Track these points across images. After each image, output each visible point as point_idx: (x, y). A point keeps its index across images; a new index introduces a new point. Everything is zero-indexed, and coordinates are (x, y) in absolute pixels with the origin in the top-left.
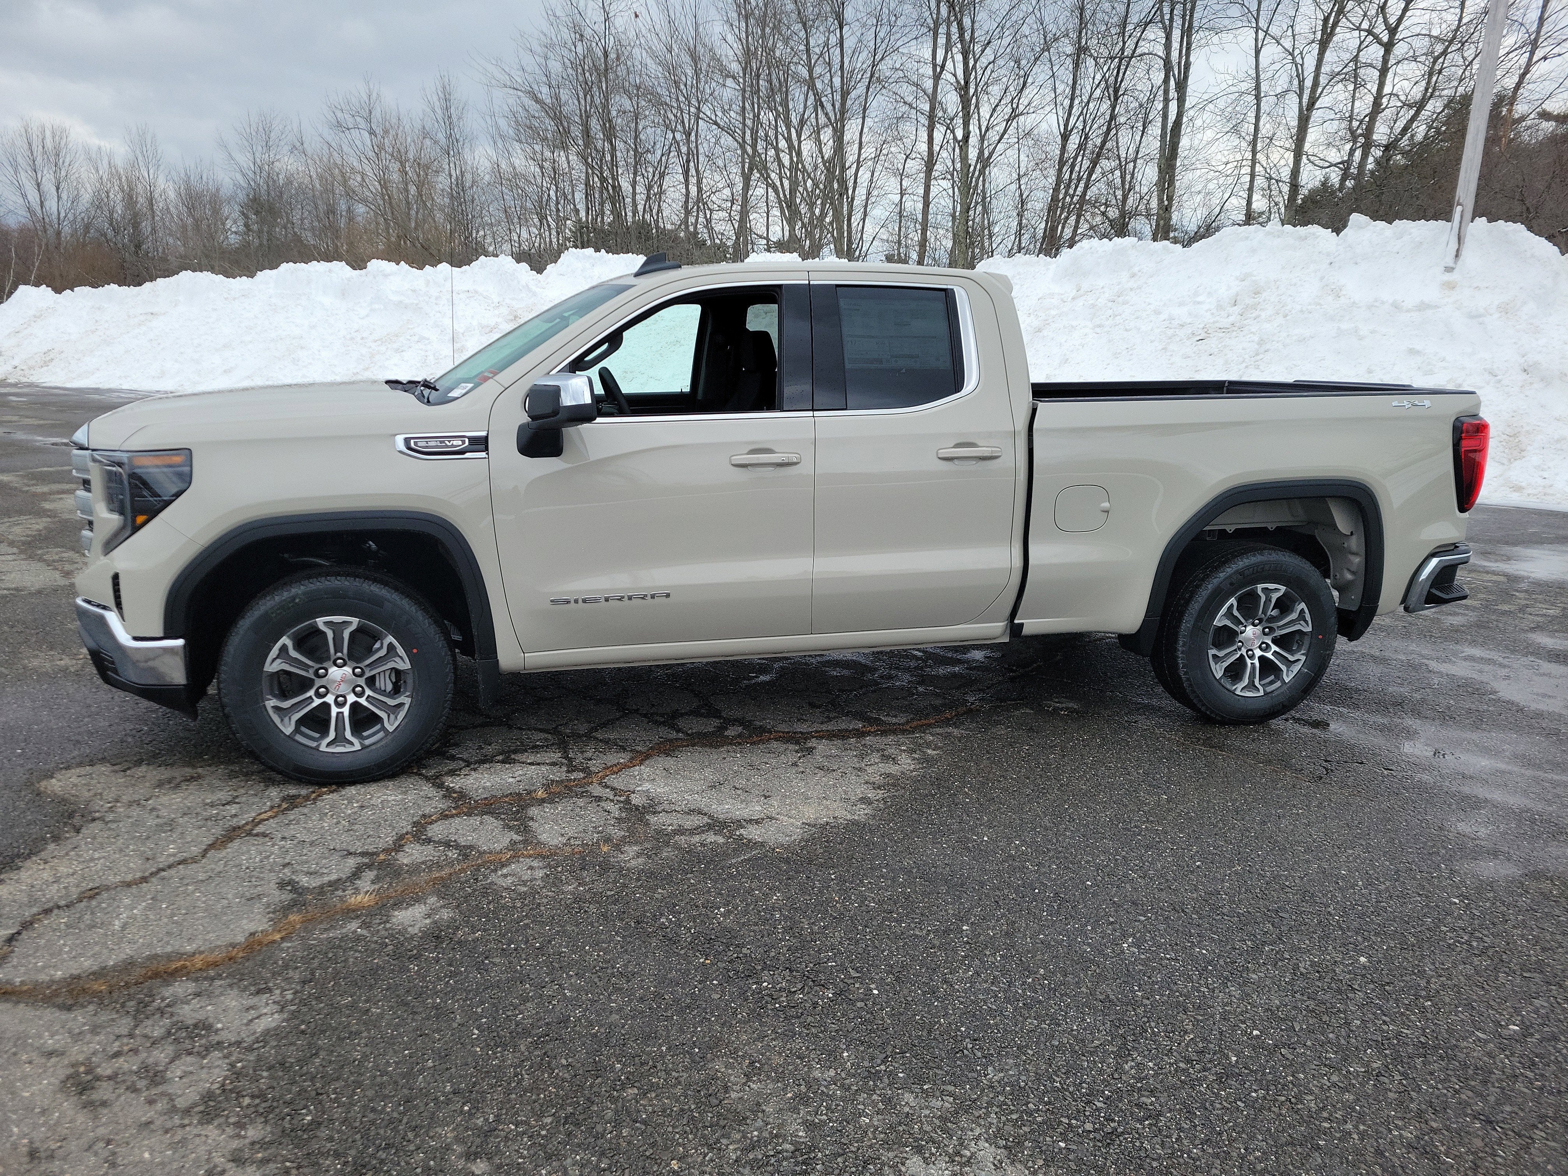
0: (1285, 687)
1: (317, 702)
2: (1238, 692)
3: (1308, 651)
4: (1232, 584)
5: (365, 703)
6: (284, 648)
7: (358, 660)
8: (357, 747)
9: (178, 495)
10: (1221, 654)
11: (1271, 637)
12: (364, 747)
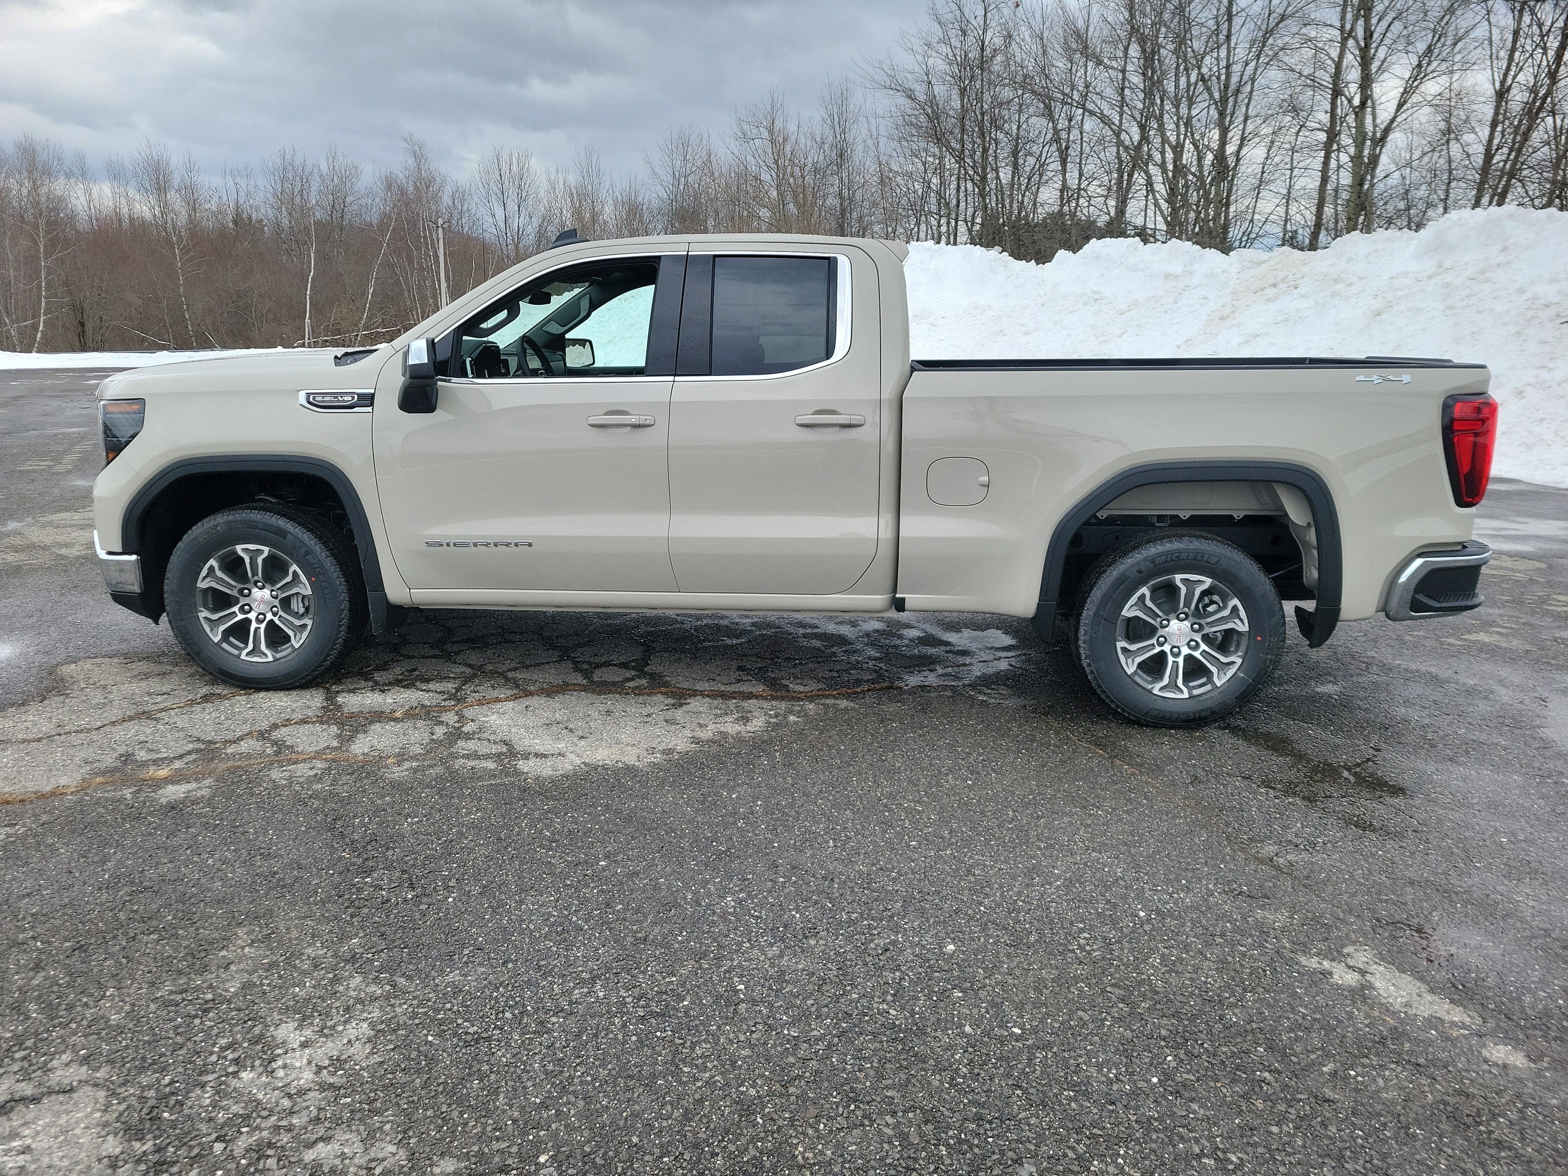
0: (1216, 692)
1: (240, 617)
2: (1156, 691)
3: (1246, 653)
4: (1139, 572)
5: (277, 622)
6: (212, 568)
7: (273, 583)
8: (270, 659)
9: (133, 437)
10: (1133, 647)
11: (1200, 634)
12: (276, 660)
